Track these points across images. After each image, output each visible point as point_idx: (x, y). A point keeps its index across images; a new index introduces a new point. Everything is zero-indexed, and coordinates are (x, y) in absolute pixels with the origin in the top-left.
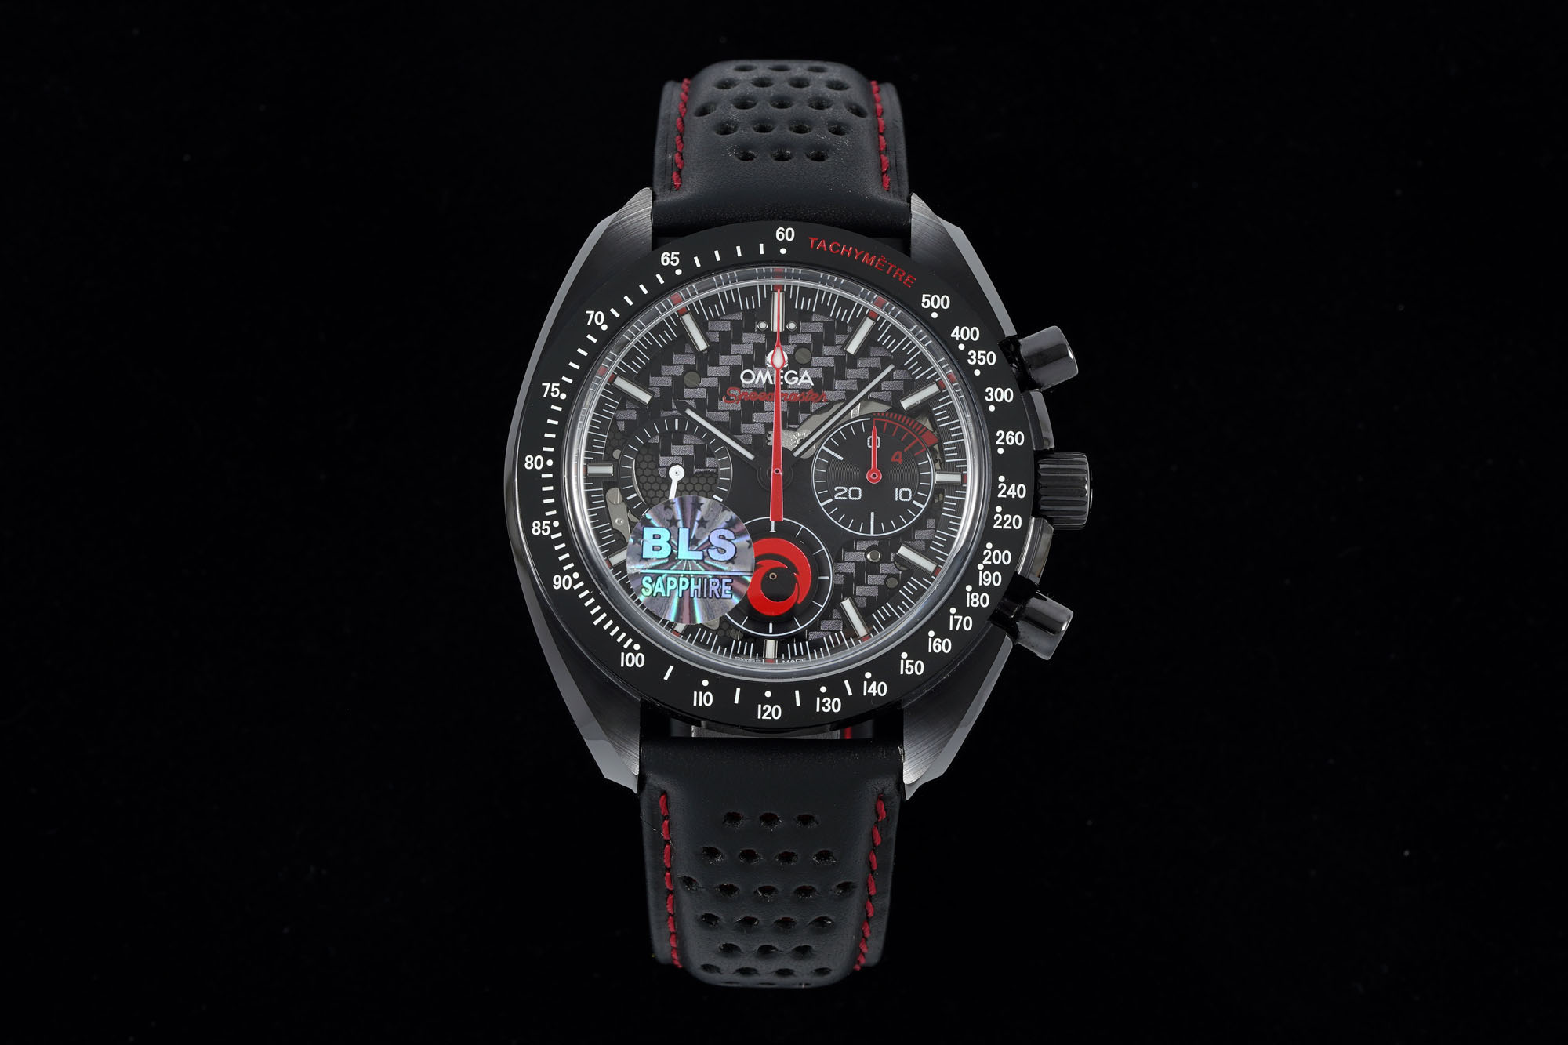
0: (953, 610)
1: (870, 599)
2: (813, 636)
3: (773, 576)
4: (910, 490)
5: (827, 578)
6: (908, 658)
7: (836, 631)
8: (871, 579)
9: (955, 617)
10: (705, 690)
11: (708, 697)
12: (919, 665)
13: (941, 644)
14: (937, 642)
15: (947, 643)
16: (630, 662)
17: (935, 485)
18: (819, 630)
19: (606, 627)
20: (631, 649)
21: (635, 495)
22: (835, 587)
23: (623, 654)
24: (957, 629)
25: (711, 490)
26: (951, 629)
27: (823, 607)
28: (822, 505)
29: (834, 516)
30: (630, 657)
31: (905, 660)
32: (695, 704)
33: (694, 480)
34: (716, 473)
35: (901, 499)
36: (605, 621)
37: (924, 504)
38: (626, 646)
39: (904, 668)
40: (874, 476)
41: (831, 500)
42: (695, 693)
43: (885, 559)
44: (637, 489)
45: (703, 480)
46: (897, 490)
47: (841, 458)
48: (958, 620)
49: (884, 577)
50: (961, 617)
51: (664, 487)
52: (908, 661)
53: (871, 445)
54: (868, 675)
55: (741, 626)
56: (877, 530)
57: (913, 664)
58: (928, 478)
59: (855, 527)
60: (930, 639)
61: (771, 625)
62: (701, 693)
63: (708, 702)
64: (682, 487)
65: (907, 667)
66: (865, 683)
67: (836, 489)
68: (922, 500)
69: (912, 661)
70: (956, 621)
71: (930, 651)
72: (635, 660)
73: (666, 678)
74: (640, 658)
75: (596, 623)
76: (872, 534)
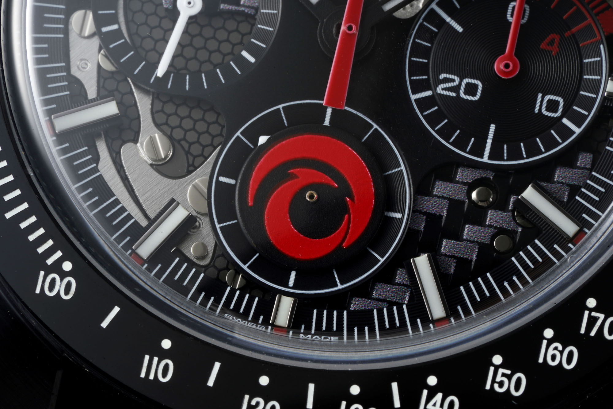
0: (591, 303)
1: (462, 262)
2: (356, 304)
3: (311, 197)
4: (561, 100)
5: (399, 216)
6: (502, 366)
7: (396, 304)
8: (468, 231)
9: (593, 314)
10: (163, 354)
11: (166, 367)
12: (519, 380)
13: (561, 353)
14: (556, 348)
15: (571, 354)
16: (51, 288)
17: (604, 99)
18: (368, 295)
19: (23, 225)
20: (57, 267)
21: (115, 27)
22: (410, 233)
23: (42, 273)
24: (593, 334)
25: (241, 43)
26: (583, 331)
27: (382, 260)
28: (413, 97)
29: (430, 119)
30: (53, 281)
31: (497, 368)
32: (143, 375)
33: (218, 22)
34: (253, 17)
35: (544, 112)
36: (23, 216)
37: (579, 126)
38: (50, 261)
39: (494, 381)
40: (507, 66)
41: (429, 93)
42: (147, 357)
43: (501, 205)
44: (122, 19)
45: (231, 25)
46: (540, 95)
47: (460, 29)
48: (596, 319)
49: (491, 231)
50: (602, 316)
51: (166, 23)
52: (501, 371)
53: (512, 16)
54: (432, 381)
55: (245, 267)
56: (495, 154)
57: (509, 377)
58: (595, 87)
59: (461, 143)
60: (545, 342)
61: (293, 274)
62: (156, 359)
63: (164, 375)
64: (195, 30)
65: (499, 378)
66: (425, 392)
67: (442, 76)
68: (578, 120)
69: (508, 372)
70: (592, 321)
71: (541, 360)
72: (60, 286)
73: (104, 324)
74: (69, 285)
75: (9, 215)
76: (485, 159)
